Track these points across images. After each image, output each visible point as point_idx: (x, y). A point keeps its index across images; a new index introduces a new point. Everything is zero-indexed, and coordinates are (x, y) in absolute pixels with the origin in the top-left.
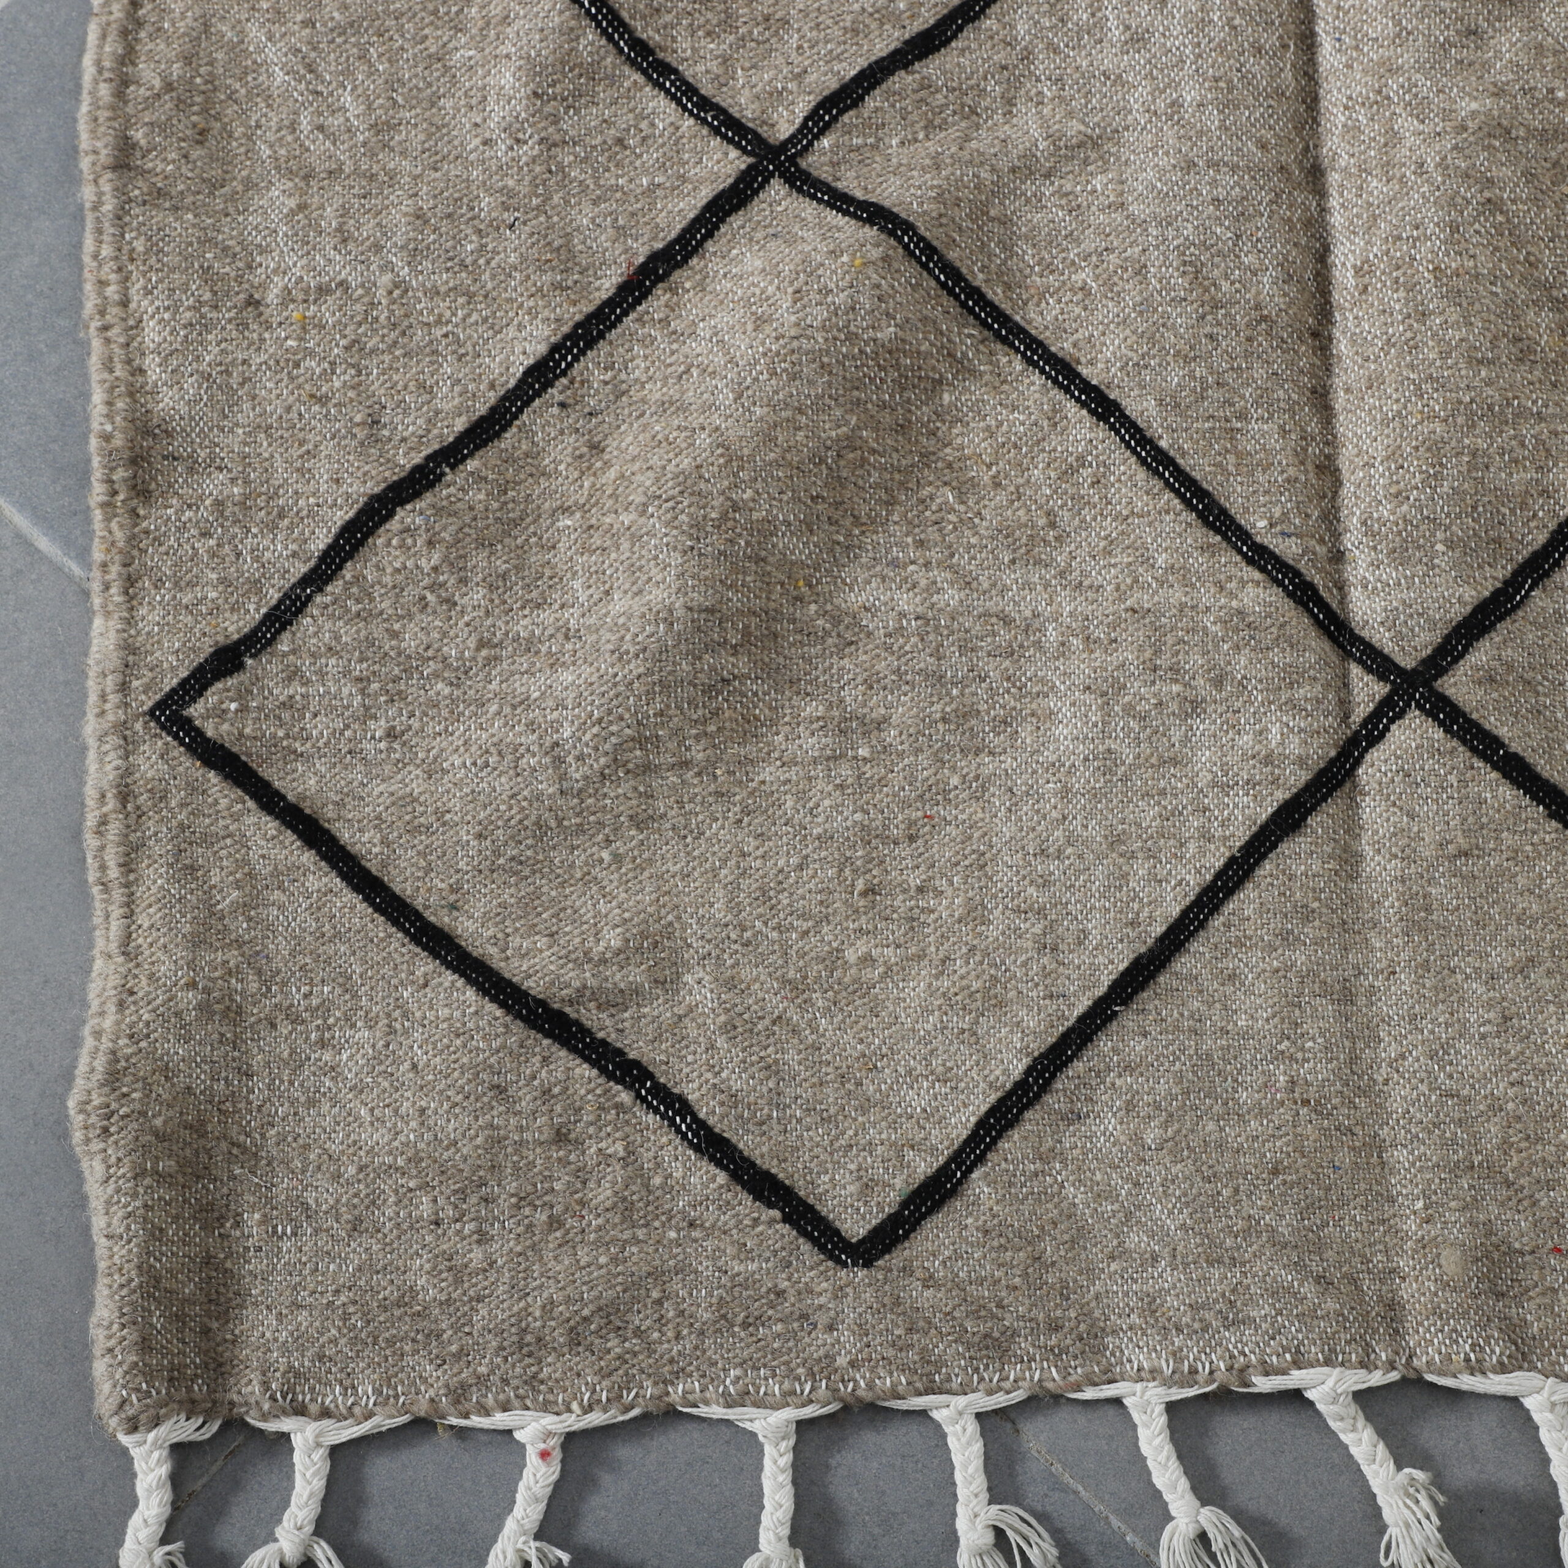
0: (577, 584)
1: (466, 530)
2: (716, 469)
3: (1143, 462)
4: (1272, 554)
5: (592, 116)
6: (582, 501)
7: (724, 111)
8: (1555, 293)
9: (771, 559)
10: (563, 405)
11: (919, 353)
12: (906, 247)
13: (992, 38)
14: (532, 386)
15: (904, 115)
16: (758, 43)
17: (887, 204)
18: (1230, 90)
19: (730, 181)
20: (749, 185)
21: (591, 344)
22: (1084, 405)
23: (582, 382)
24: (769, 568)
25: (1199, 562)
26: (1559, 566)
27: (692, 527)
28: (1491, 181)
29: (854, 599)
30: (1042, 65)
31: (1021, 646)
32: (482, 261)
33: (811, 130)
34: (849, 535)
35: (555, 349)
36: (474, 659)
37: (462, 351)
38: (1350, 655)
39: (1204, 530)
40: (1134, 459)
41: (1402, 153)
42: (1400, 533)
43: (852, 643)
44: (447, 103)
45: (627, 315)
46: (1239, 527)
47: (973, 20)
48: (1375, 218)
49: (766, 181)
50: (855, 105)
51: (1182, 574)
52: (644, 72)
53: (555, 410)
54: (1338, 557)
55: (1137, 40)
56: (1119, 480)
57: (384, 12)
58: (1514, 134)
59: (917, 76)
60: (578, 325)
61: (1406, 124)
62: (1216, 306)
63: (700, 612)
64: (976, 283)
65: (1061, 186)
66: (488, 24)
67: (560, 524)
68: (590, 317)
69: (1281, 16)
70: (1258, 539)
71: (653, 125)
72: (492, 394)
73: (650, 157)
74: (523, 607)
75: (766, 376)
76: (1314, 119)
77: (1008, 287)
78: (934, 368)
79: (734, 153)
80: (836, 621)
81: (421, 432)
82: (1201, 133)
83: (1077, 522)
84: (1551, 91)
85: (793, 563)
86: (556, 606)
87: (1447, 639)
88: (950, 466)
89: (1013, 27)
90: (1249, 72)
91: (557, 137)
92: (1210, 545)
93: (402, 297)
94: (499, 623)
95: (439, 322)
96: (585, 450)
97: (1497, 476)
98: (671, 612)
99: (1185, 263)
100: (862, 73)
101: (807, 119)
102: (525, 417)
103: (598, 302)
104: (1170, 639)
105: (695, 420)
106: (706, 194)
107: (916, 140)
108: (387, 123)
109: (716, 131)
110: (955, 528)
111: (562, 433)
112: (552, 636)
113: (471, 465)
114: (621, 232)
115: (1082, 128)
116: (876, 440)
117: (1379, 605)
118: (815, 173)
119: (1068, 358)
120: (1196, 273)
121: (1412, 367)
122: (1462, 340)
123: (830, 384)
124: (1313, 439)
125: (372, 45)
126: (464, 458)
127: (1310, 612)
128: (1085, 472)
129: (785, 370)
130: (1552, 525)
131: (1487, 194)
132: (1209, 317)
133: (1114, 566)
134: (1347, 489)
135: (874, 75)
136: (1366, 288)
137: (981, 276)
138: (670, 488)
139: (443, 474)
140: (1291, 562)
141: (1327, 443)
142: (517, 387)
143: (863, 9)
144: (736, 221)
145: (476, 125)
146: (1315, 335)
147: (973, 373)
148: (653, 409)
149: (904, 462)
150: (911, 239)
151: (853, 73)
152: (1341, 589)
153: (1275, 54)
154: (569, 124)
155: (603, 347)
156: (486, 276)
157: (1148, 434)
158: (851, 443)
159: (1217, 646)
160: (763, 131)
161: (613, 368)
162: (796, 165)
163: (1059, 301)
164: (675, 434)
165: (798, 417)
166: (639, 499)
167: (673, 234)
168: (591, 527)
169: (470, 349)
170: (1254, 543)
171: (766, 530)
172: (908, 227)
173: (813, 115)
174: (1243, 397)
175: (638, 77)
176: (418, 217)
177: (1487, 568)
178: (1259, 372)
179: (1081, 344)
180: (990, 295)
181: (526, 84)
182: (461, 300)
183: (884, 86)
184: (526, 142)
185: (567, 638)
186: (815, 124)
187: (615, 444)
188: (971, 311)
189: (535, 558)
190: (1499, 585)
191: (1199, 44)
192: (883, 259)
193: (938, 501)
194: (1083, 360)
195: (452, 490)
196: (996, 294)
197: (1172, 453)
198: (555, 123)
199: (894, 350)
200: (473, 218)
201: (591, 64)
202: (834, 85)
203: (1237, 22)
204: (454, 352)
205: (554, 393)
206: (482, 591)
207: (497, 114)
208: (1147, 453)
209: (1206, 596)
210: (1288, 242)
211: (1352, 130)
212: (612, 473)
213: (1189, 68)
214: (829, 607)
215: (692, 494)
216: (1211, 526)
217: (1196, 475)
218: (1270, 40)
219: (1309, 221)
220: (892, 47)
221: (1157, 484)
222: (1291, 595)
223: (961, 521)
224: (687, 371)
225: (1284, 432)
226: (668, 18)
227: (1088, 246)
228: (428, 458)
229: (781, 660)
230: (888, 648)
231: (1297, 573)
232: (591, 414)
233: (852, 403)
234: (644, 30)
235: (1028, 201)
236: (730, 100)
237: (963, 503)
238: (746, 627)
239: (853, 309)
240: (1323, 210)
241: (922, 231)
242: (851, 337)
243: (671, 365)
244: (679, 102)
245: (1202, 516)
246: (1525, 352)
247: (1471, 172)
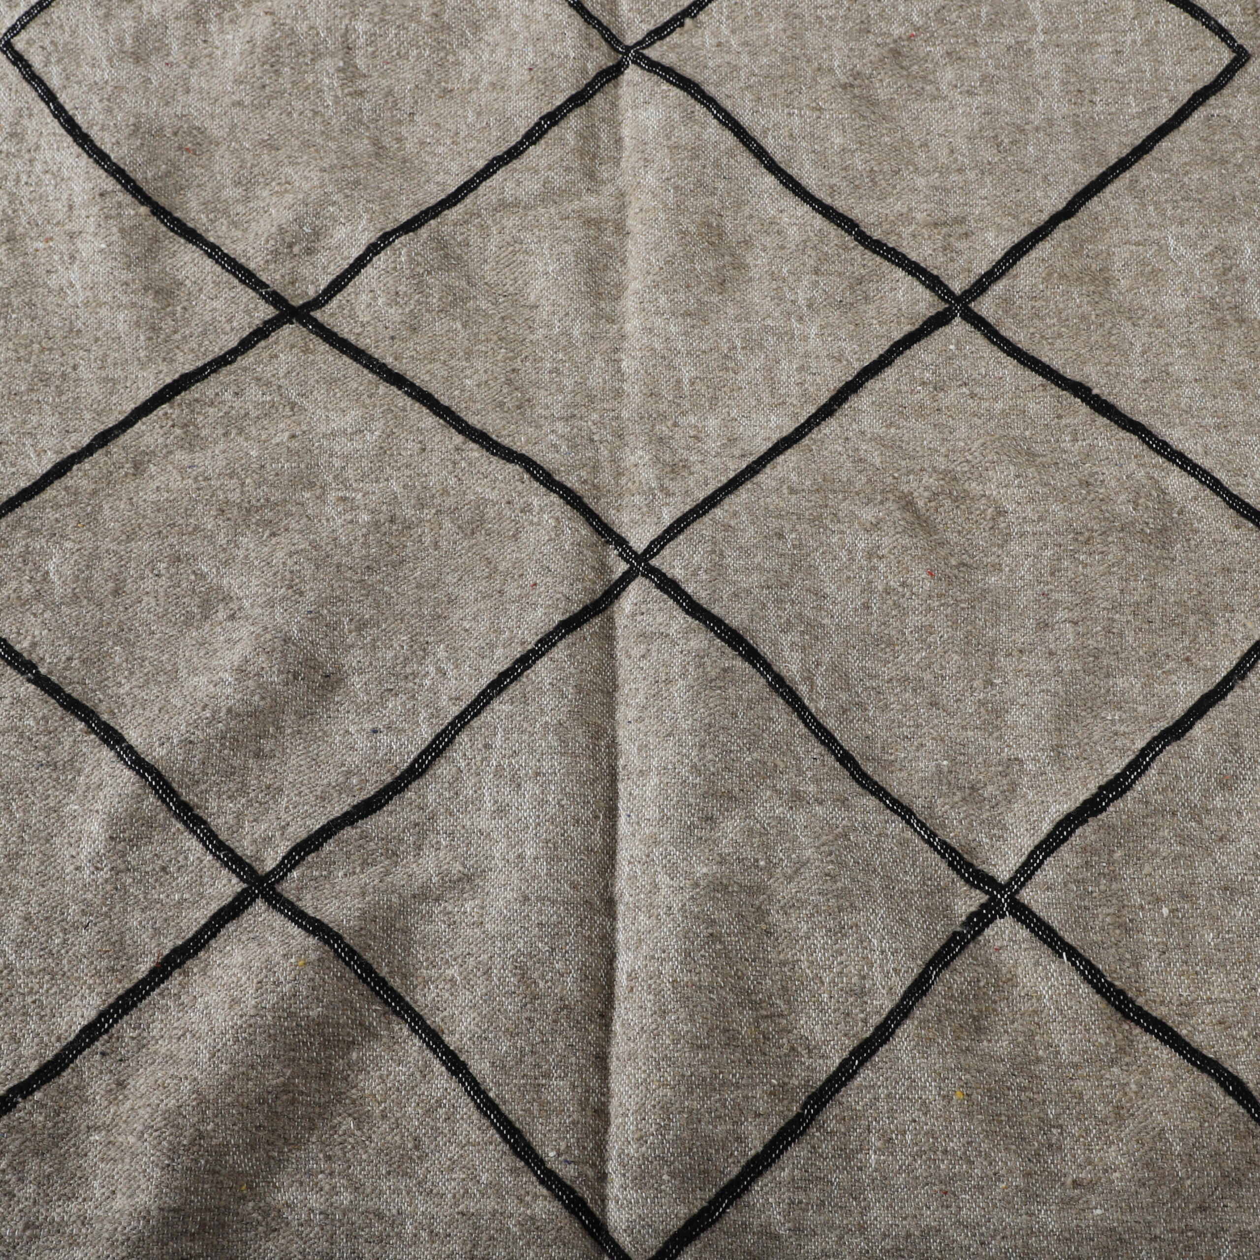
0: (96, 1184)
1: (28, 1143)
2: (190, 1109)
3: (478, 1107)
4: (556, 1176)
5: (148, 852)
6: (108, 1123)
7: (231, 851)
8: (753, 997)
9: (223, 1171)
10: (103, 1054)
11: (338, 1024)
12: (336, 951)
13: (411, 804)
14: (84, 1041)
15: (348, 854)
16: (261, 804)
17: (326, 921)
18: (556, 849)
19: (230, 899)
20: (242, 903)
21: (126, 1011)
22: (444, 1063)
23: (118, 1039)
24: (221, 1178)
25: (508, 1180)
26: (748, 1190)
27: (170, 1150)
28: (713, 921)
29: (281, 1197)
30: (442, 823)
31: (388, 1236)
32: (63, 951)
33: (286, 866)
34: (281, 1152)
35: (102, 1014)
36: (21, 1237)
37: (43, 1013)
38: (605, 1250)
39: (513, 1157)
40: (472, 1104)
41: (659, 899)
42: (640, 1166)
43: (275, 1230)
44: (57, 840)
45: (153, 990)
46: (537, 1156)
47: (399, 792)
48: (640, 941)
49: (253, 900)
50: (316, 849)
51: (496, 1188)
52: (185, 823)
53: (98, 1057)
54: (603, 1177)
55: (501, 811)
56: (462, 1118)
57: (25, 778)
58: (730, 889)
59: (359, 830)
60: (120, 997)
61: (663, 879)
62: (535, 998)
63: (169, 1211)
64: (382, 975)
65: (445, 908)
66: (89, 788)
67: (92, 1138)
68: (128, 992)
69: (595, 796)
70: (549, 1166)
71: (186, 858)
72: (58, 1044)
73: (183, 880)
74: (59, 1199)
75: (231, 1043)
76: (613, 866)
77: (404, 976)
78: (349, 1034)
79: (235, 880)
80: (266, 1214)
81: (8, 1071)
82: (534, 878)
83: (432, 1147)
84: (757, 860)
85: (239, 1173)
86: (80, 1200)
87: (666, 1244)
88: (354, 1102)
89: (425, 797)
90: (569, 836)
91: (122, 867)
92: (517, 1169)
93: (8, 974)
94: (42, 1210)
95: (31, 992)
96: (114, 1086)
97: (706, 1128)
98: (149, 1212)
99: (516, 967)
100: (323, 827)
101: (284, 858)
102: (77, 1061)
103: (135, 981)
104: (484, 1237)
105: (183, 1071)
106: (214, 907)
107: (354, 873)
108: (17, 853)
109: (226, 864)
110: (353, 1147)
111: (101, 1073)
112: (74, 1222)
113: (38, 1096)
114: (157, 932)
115: (461, 869)
116: (305, 1085)
117: (625, 1216)
118: (286, 895)
119: (437, 1029)
120: (523, 976)
121: (654, 1048)
122: (688, 1032)
123: (274, 1047)
124: (594, 1092)
125: (14, 800)
126: (34, 1090)
127: (580, 1218)
128: (442, 1111)
129: (245, 1038)
130: (743, 1162)
131: (710, 931)
132: (529, 1006)
133: (455, 1179)
134: (613, 1129)
135: (330, 829)
136: (632, 988)
137: (386, 969)
138: (159, 1122)
139: (17, 1103)
140: (569, 1183)
141: (603, 1094)
142: (75, 1041)
143: (330, 784)
144: (231, 927)
145: (73, 857)
146: (602, 1016)
147: (376, 1036)
148: (161, 1059)
149: (323, 1100)
150: (339, 946)
151: (318, 826)
152: (603, 1201)
153: (588, 823)
154: (132, 858)
155: (134, 1013)
156: (65, 962)
157: (482, 1087)
158: (286, 1088)
159: (515, 1242)
160: (256, 865)
161: (139, 1027)
162: (274, 889)
163: (437, 987)
164: (169, 1081)
165: (250, 1071)
166: (140, 1128)
167: (190, 935)
168: (110, 1142)
169: (48, 1011)
170: (546, 1168)
171: (221, 1151)
172: (338, 937)
173: (288, 856)
174: (547, 1061)
175: (180, 826)
176: (26, 920)
177: (698, 1191)
178: (560, 1045)
179: (447, 1020)
180: (391, 982)
181: (107, 831)
182: (47, 977)
183: (336, 837)
184: (102, 869)
185: (83, 1224)
186: (290, 862)
187: (133, 1083)
188: (378, 993)
189: (71, 1164)
190: (705, 1204)
191: (539, 816)
192: (319, 960)
193: (344, 1127)
194: (446, 1031)
195: (22, 1114)
196: (396, 983)
197: (497, 1101)
198: (124, 856)
199: (320, 1023)
200: (63, 921)
201: (151, 818)
202: (304, 835)
203: (563, 802)
204: (37, 1014)
205: (98, 1045)
206: (33, 1187)
207: (86, 849)
208: (481, 1100)
209: (511, 1204)
210: (587, 953)
211: (633, 878)
212: (128, 1105)
213: (531, 831)
214: (262, 1205)
215: (172, 1127)
216: (518, 1155)
217: (512, 1117)
218: (586, 814)
219: (604, 936)
220: (345, 810)
221: (486, 1122)
222: (567, 1207)
223: (357, 1143)
224: (184, 1035)
225: (573, 1087)
226: (203, 787)
227: (458, 951)
228: (10, 1090)
229: (225, 1243)
230: (299, 1235)
231: (573, 1191)
232: (121, 1060)
233: (289, 1060)
234: (188, 794)
235: (423, 917)
236: (237, 844)
237: (359, 1129)
238: (202, 1219)
239: (295, 996)
240: (614, 929)
241: (347, 940)
242: (292, 1015)
243: (176, 1028)
244: (204, 844)
245: (513, 1147)
246: (731, 1039)
247: (701, 915)
